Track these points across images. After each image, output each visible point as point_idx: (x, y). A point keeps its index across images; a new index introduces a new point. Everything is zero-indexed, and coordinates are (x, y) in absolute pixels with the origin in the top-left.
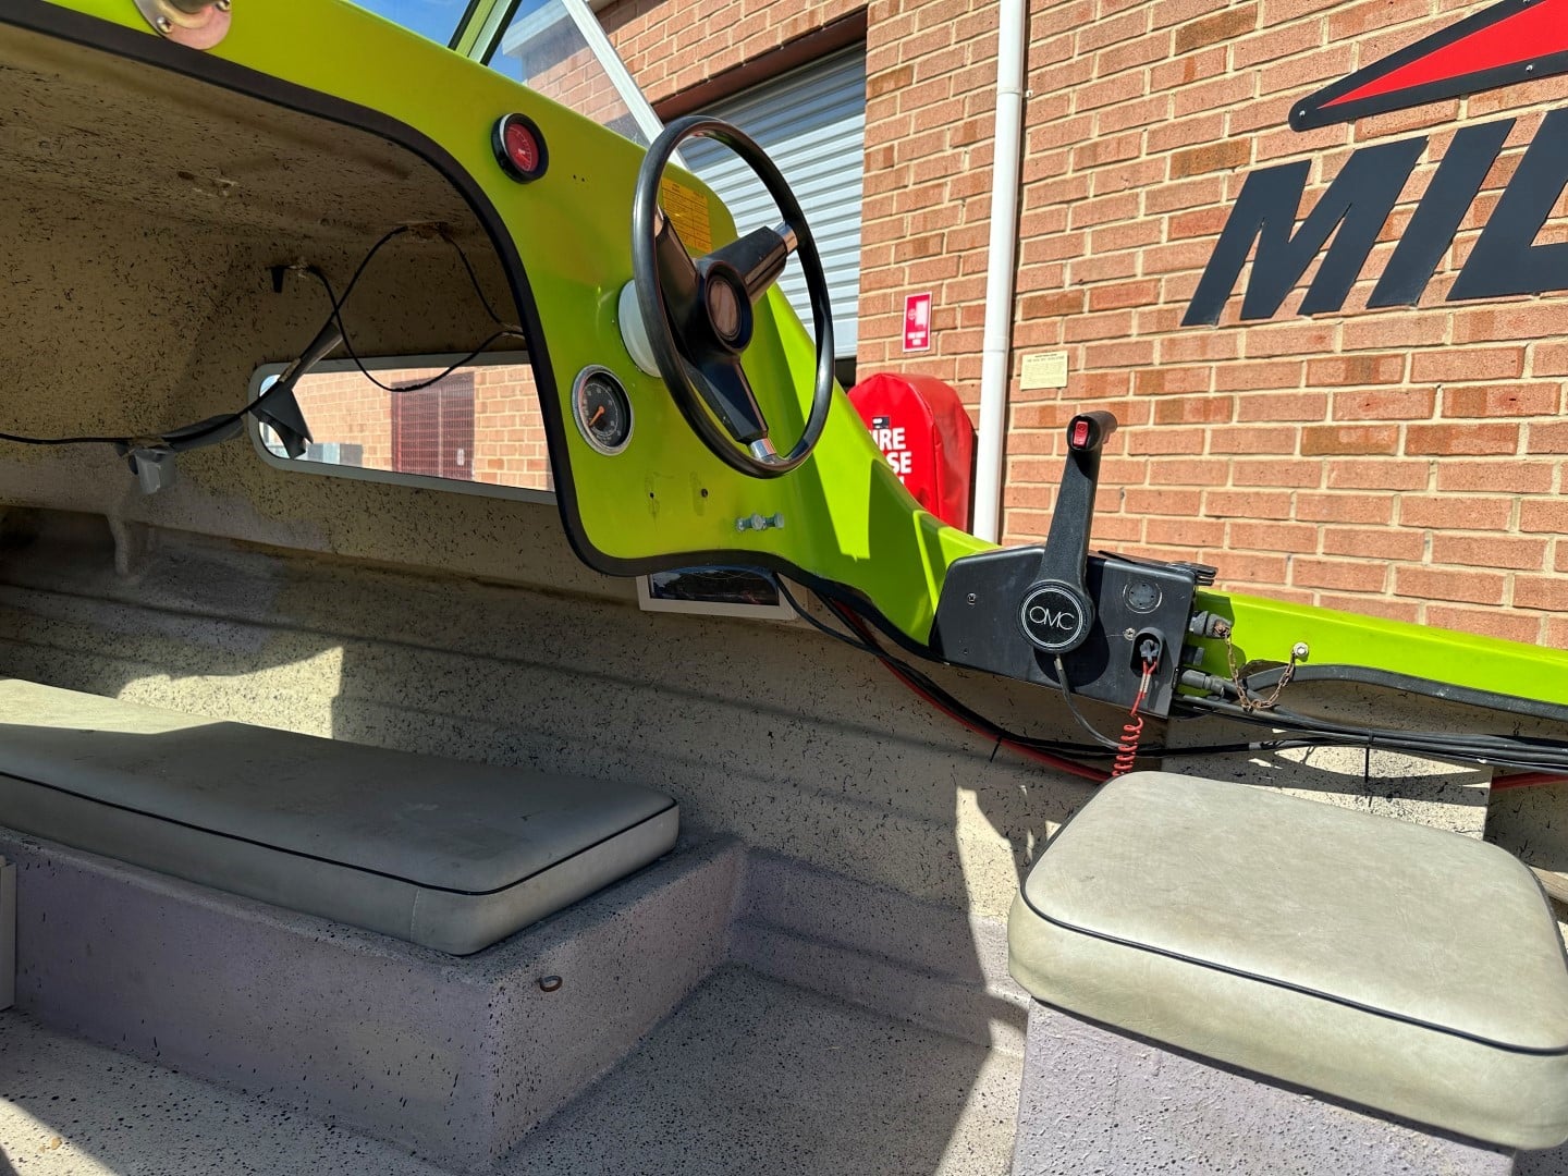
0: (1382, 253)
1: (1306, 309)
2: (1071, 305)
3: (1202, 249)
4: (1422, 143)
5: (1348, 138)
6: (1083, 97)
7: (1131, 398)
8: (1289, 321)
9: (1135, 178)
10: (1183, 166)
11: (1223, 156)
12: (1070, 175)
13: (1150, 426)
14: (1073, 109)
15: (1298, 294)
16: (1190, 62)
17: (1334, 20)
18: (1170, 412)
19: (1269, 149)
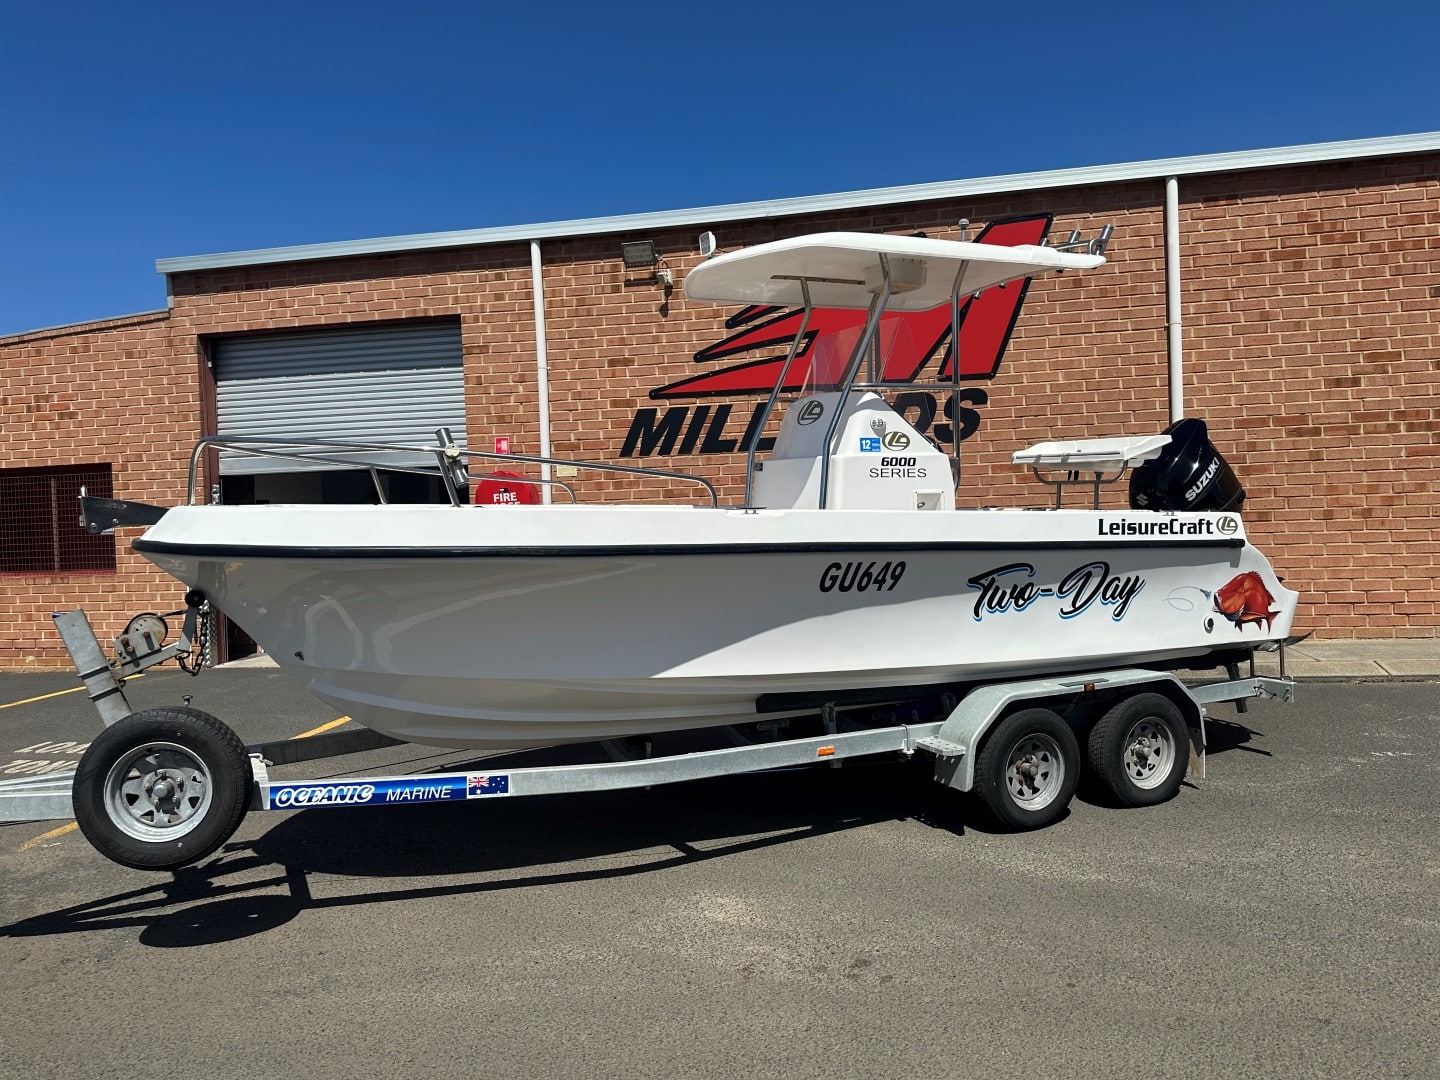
0: (681, 438)
1: (660, 453)
2: (574, 448)
3: (625, 432)
4: (687, 409)
5: (667, 404)
6: (573, 374)
7: (603, 480)
8: (655, 458)
9: (597, 406)
10: (614, 404)
11: (629, 403)
12: (570, 401)
13: (611, 490)
14: (569, 377)
15: (657, 449)
16: (614, 371)
17: (659, 368)
18: (618, 485)
19: (643, 403)
